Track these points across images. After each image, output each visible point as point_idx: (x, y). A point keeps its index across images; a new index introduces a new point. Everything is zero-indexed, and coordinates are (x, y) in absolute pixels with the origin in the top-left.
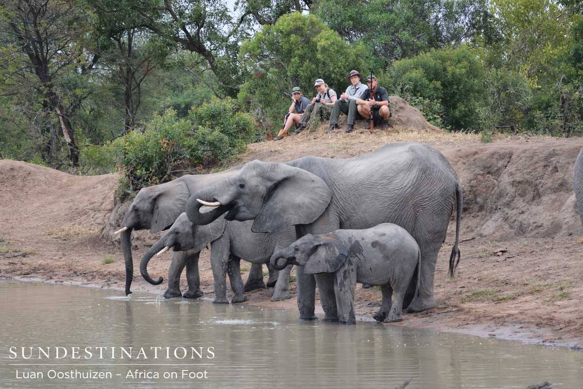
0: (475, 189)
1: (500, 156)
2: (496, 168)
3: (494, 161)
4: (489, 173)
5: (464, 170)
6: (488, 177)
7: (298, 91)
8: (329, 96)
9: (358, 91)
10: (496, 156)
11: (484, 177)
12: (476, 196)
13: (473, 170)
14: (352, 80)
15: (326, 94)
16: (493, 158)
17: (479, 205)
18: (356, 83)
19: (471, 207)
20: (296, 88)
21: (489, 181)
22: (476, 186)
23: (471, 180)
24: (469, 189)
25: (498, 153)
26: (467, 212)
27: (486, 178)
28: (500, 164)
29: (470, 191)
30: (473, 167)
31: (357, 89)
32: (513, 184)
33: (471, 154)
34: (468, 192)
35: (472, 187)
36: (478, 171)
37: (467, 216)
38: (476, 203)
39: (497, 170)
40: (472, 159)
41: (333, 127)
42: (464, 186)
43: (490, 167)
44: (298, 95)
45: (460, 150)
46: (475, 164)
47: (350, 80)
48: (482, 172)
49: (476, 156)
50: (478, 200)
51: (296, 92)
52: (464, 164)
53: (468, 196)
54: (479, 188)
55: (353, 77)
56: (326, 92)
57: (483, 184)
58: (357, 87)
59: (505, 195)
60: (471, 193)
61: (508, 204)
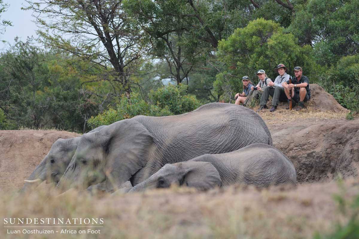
0: (329, 155)
1: (349, 130)
2: (345, 140)
3: (345, 134)
4: (340, 143)
5: (323, 140)
6: (340, 146)
7: (247, 79)
8: (266, 84)
9: (284, 79)
10: (347, 130)
11: (337, 147)
12: (330, 161)
13: (330, 140)
14: (279, 72)
15: (265, 82)
16: (344, 132)
17: (332, 168)
18: (282, 74)
19: (327, 169)
20: (245, 76)
21: (340, 150)
22: (330, 154)
23: (327, 149)
24: (326, 155)
25: (348, 128)
26: (324, 174)
27: (338, 147)
28: (348, 136)
29: (326, 157)
30: (330, 138)
31: (283, 78)
32: (351, 152)
33: (330, 129)
34: (325, 158)
35: (327, 154)
36: (333, 142)
37: (324, 176)
38: (330, 166)
39: (346, 141)
40: (330, 132)
41: (263, 108)
42: (321, 153)
43: (341, 138)
44: (247, 82)
45: (322, 126)
46: (331, 136)
47: (278, 71)
48: (336, 143)
49: (334, 130)
50: (332, 164)
51: (245, 79)
52: (324, 136)
53: (325, 161)
54: (332, 155)
55: (280, 69)
56: (264, 80)
57: (335, 152)
58: (283, 77)
59: (345, 160)
60: (327, 158)
61: (346, 167)
